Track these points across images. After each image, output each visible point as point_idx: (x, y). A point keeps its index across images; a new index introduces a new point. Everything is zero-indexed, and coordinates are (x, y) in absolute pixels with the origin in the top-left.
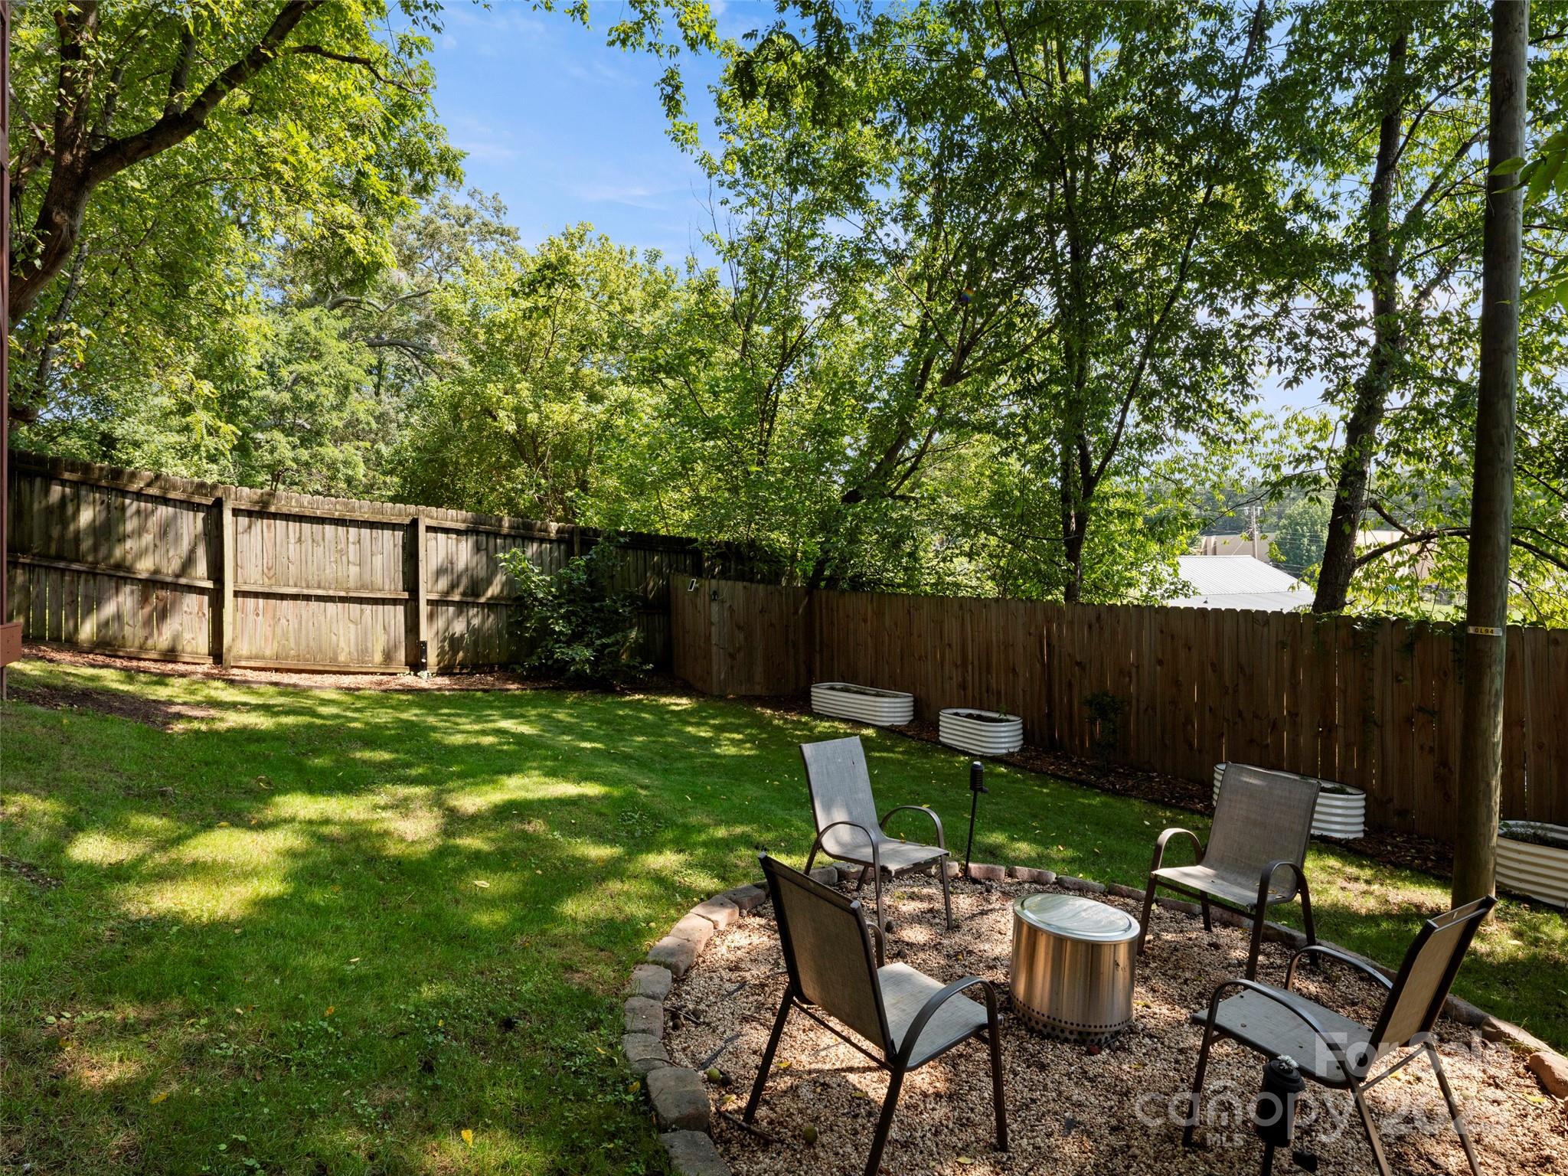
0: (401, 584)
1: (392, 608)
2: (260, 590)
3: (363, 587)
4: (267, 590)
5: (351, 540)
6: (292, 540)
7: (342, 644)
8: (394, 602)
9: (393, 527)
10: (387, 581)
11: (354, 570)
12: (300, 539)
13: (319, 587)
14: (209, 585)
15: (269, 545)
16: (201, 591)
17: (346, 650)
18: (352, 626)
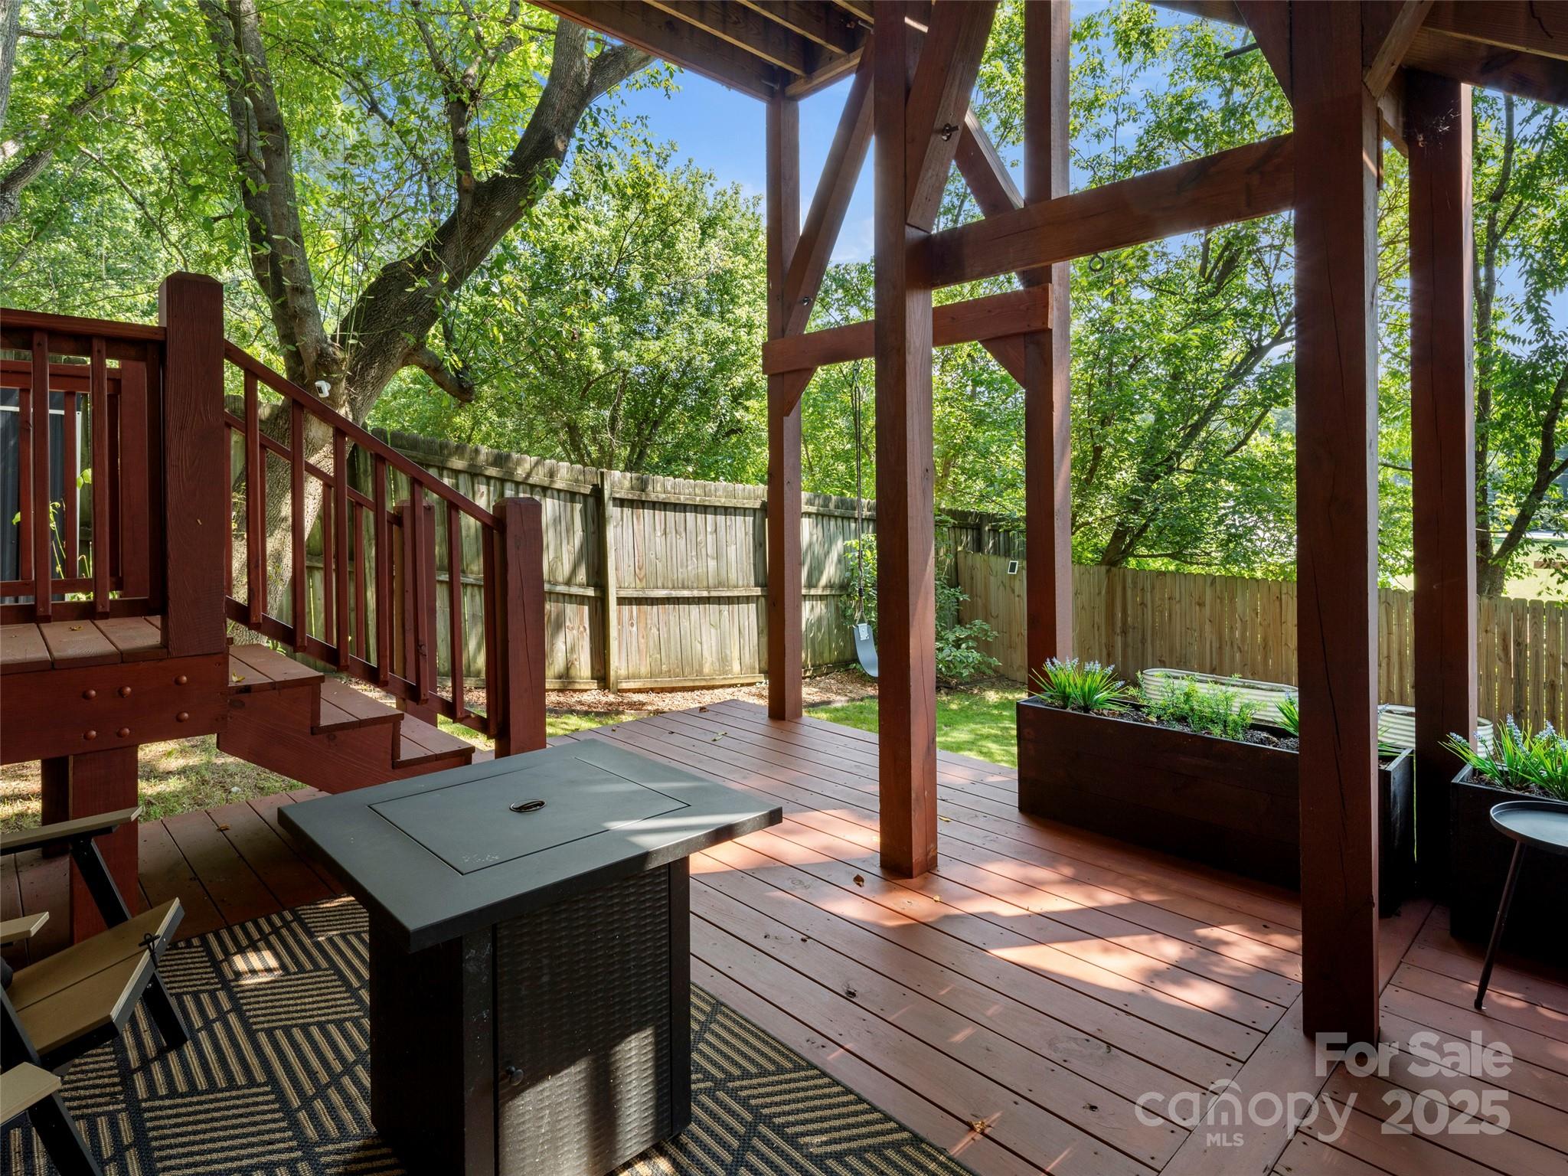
0: (752, 579)
1: (745, 606)
2: (635, 594)
3: (720, 585)
4: (640, 594)
5: (709, 529)
6: (659, 534)
7: (706, 653)
8: (747, 599)
9: (744, 511)
10: (740, 578)
11: (712, 563)
12: (665, 533)
13: (683, 588)
14: (590, 592)
15: (639, 539)
16: (581, 600)
17: (709, 659)
18: (713, 631)
